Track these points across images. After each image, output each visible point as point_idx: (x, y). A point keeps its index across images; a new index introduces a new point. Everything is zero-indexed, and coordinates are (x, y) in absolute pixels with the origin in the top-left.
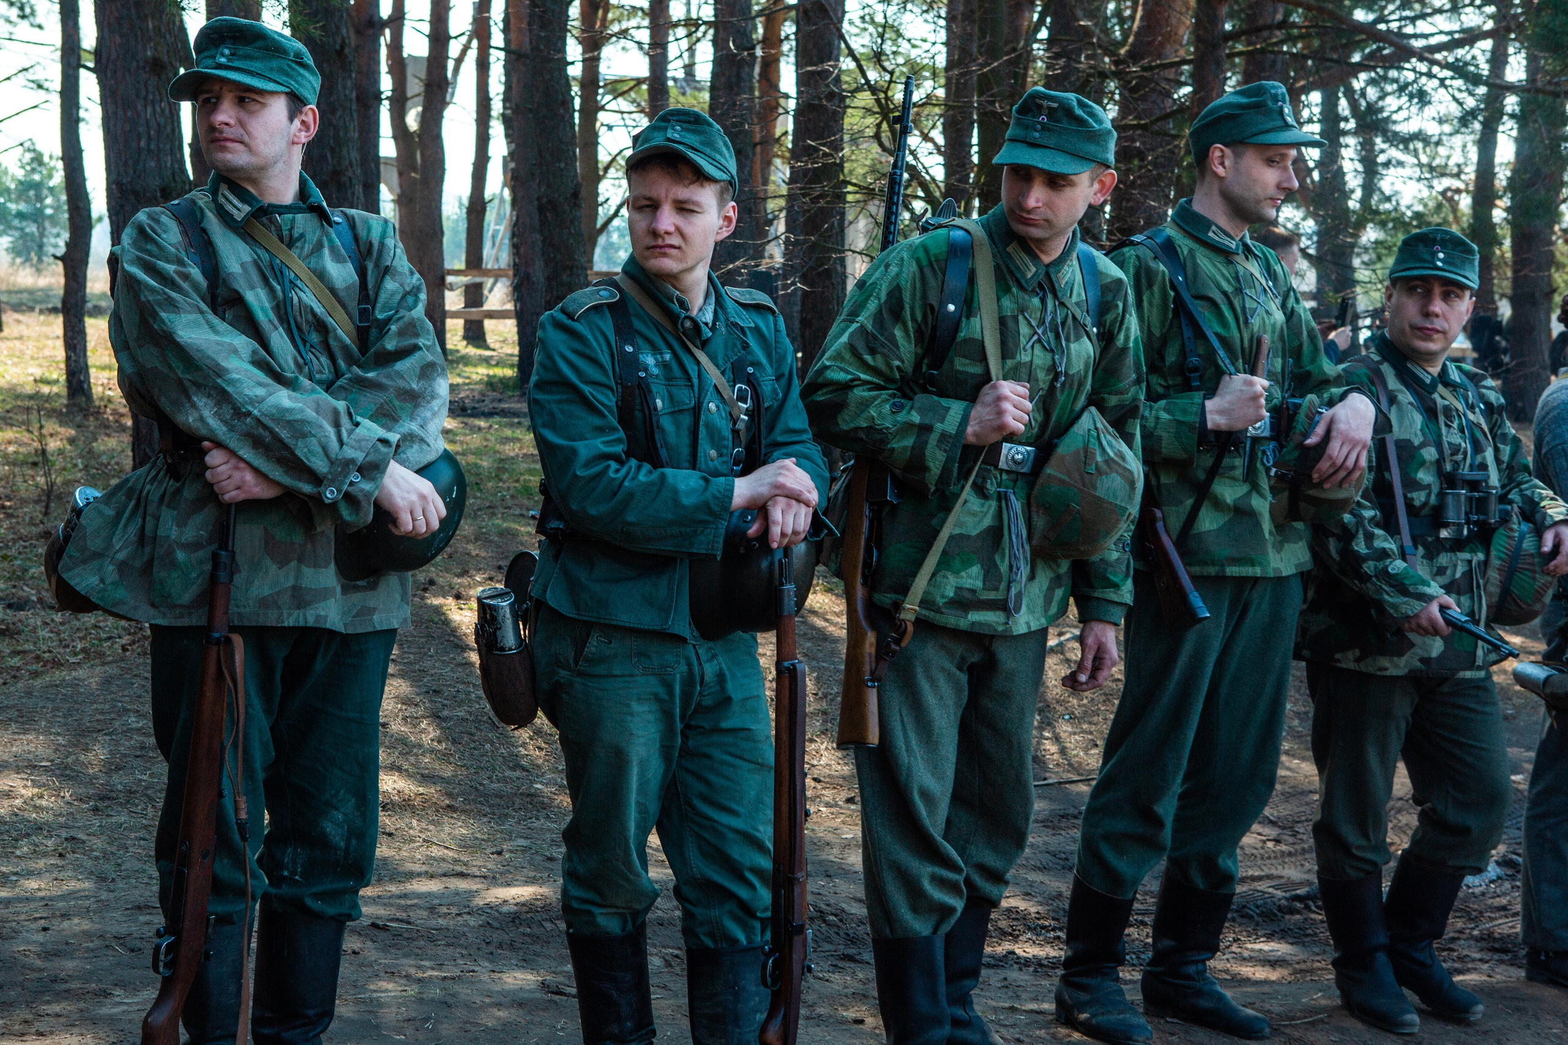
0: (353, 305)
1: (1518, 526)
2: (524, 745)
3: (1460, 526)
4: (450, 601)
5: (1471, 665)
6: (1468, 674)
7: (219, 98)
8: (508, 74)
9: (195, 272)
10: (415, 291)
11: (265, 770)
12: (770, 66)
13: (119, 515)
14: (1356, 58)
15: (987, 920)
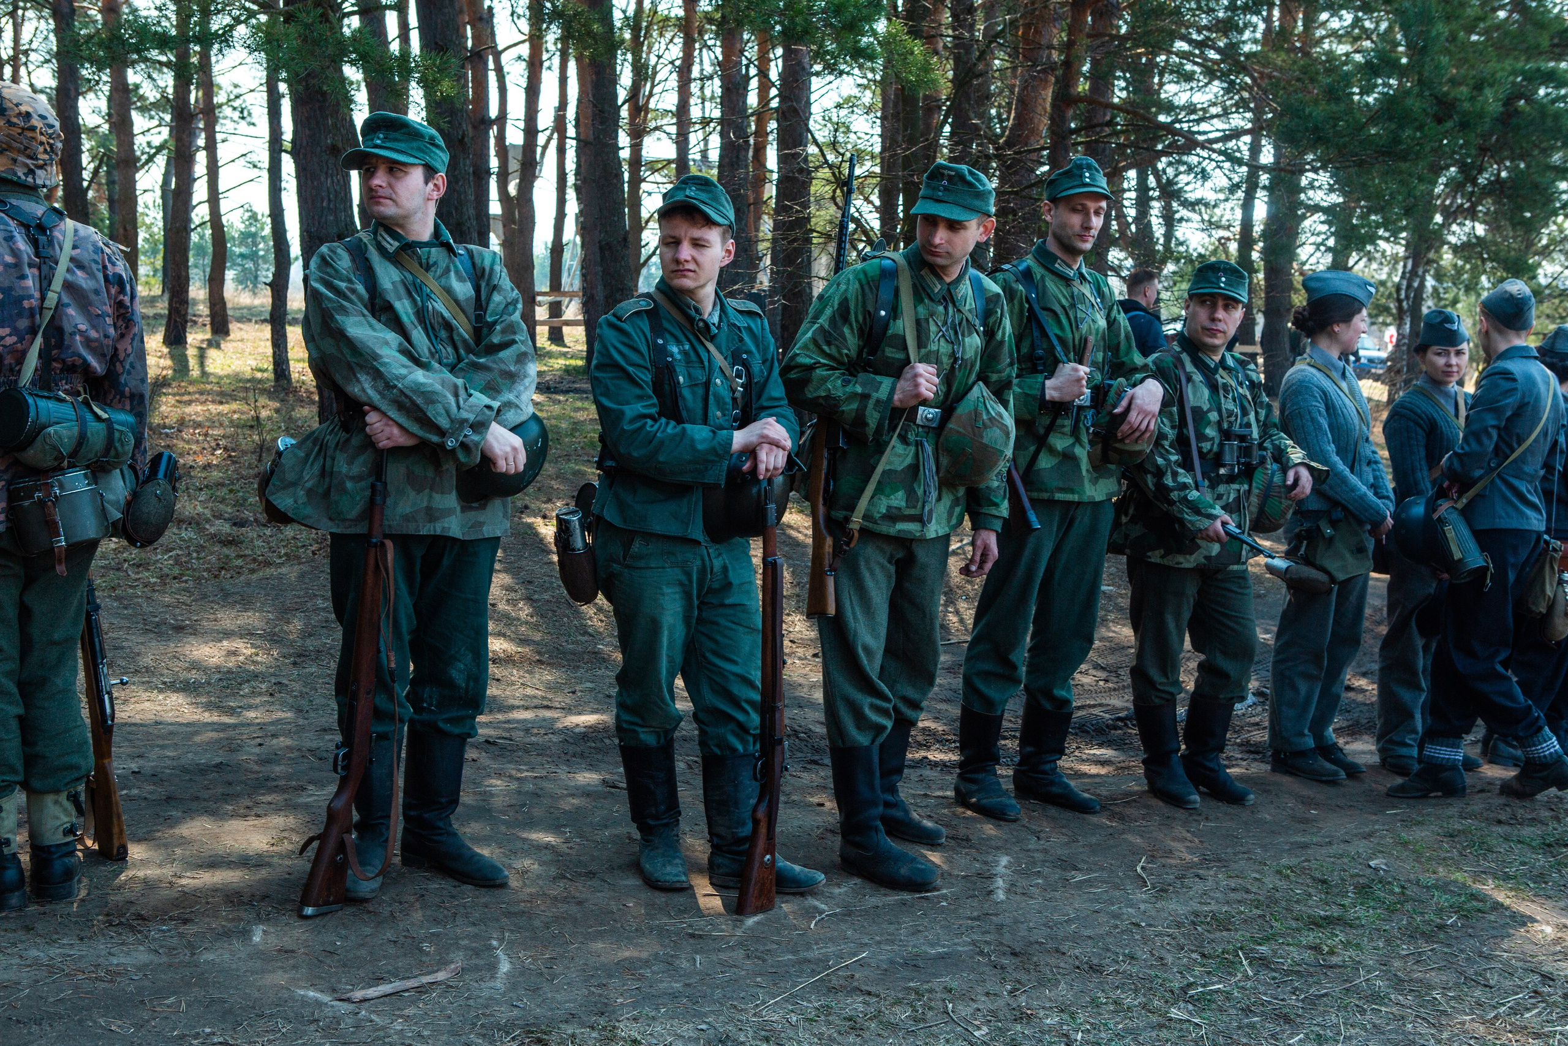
0: (470, 310)
1: (1272, 466)
2: (590, 618)
3: (1233, 466)
4: (539, 520)
5: (1238, 561)
6: (1235, 567)
7: (376, 168)
8: (578, 156)
9: (360, 288)
10: (514, 302)
11: (410, 633)
12: (760, 150)
13: (308, 456)
14: (1160, 147)
15: (908, 735)
